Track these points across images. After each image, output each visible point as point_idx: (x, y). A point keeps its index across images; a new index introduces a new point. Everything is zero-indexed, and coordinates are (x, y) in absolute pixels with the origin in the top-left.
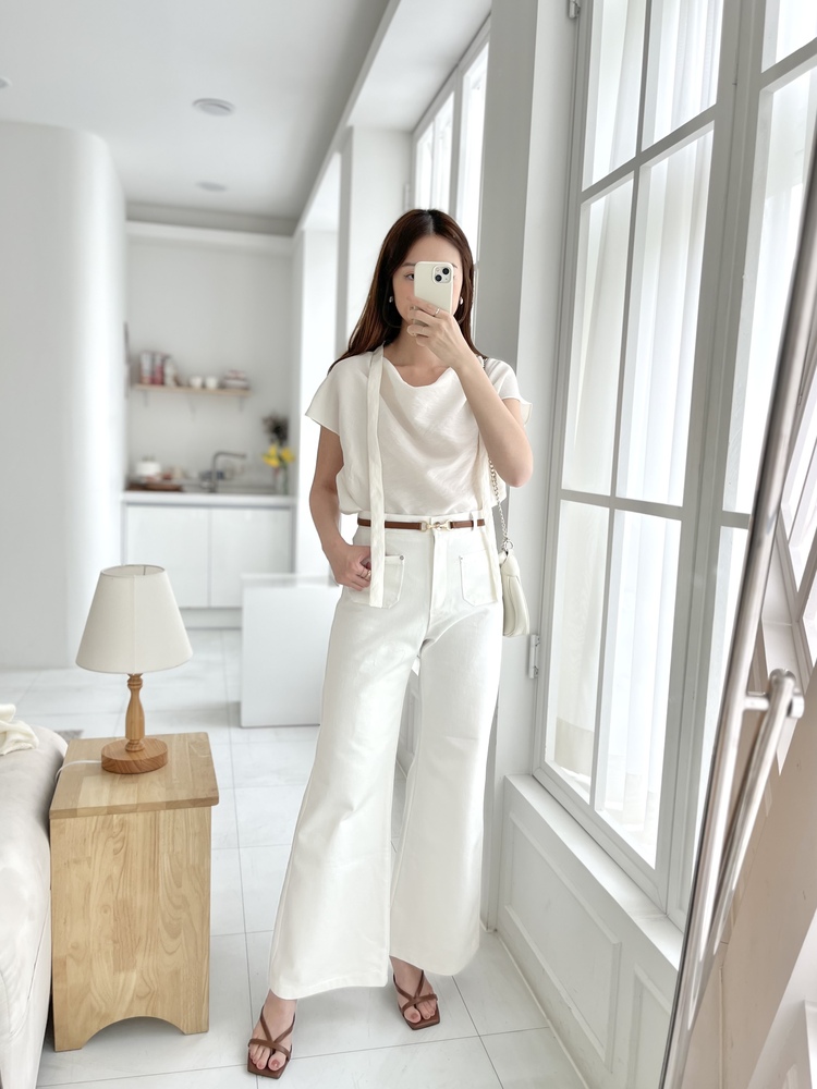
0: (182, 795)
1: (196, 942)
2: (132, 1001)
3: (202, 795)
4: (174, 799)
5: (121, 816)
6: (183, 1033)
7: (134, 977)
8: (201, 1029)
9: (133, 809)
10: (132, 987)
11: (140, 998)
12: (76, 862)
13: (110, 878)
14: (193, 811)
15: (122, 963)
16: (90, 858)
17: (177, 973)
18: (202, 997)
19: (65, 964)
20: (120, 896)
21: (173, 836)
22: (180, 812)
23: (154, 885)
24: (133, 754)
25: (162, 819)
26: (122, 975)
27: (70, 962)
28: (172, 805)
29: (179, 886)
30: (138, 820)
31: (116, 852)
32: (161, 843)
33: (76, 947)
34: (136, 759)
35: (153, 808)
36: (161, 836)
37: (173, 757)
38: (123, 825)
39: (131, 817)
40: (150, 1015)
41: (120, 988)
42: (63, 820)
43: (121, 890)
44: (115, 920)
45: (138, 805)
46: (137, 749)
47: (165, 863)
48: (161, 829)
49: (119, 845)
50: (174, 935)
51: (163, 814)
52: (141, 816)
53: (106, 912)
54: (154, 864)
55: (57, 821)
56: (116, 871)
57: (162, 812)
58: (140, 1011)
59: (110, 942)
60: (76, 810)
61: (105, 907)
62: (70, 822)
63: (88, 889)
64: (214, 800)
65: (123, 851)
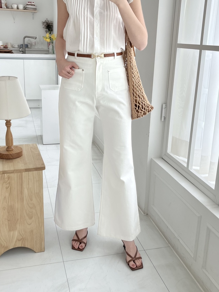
0: (31, 166)
1: (39, 220)
2: (16, 241)
3: (39, 166)
4: (28, 168)
5: (8, 174)
6: (35, 252)
7: (16, 233)
8: (42, 250)
9: (13, 172)
10: (16, 236)
11: (19, 240)
13: (5, 197)
14: (35, 172)
15: (12, 228)
17: (32, 231)
18: (42, 239)
20: (9, 204)
21: (28, 182)
22: (30, 173)
23: (22, 200)
24: (10, 152)
25: (24, 176)
26: (12, 232)
28: (27, 170)
29: (31, 200)
30: (14, 176)
31: (7, 188)
32: (24, 184)
34: (11, 153)
35: (20, 171)
36: (24, 182)
37: (25, 153)
38: (9, 178)
39: (12, 175)
40: (23, 246)
41: (11, 237)
43: (9, 202)
44: (8, 213)
45: (14, 170)
46: (11, 150)
47: (26, 192)
48: (24, 179)
49: (8, 185)
50: (31, 218)
51: (24, 174)
52: (16, 174)
54: (22, 193)
56: (7, 195)
57: (24, 173)
58: (19, 245)
59: (7, 221)
64: (44, 168)
65: (10, 187)
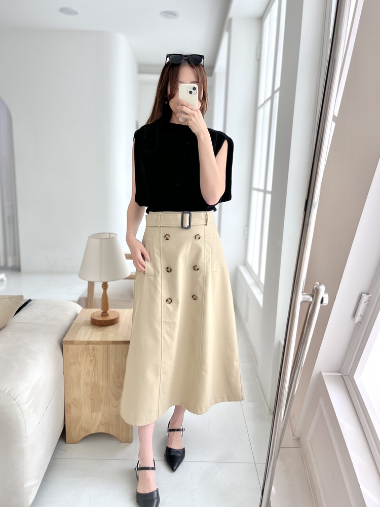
0: (120, 338)
2: (99, 425)
4: (116, 340)
5: (93, 345)
6: (121, 442)
7: (100, 415)
8: (130, 441)
9: (98, 343)
10: (99, 419)
11: (102, 424)
12: (74, 363)
13: (89, 372)
15: (94, 408)
16: (80, 363)
17: (118, 416)
18: (129, 427)
19: (70, 406)
20: (93, 380)
21: (116, 356)
22: (118, 346)
23: (108, 376)
24: (103, 317)
25: (111, 349)
26: (95, 414)
27: (72, 406)
28: (115, 343)
29: (119, 378)
30: (100, 347)
31: (91, 361)
32: (111, 359)
33: (75, 400)
35: (107, 343)
36: (110, 356)
38: (94, 349)
39: (97, 346)
40: (107, 432)
41: (94, 419)
42: (68, 345)
43: (93, 378)
44: (91, 390)
45: (100, 341)
47: (112, 367)
48: (111, 353)
49: (92, 358)
50: (117, 399)
52: (102, 346)
53: (87, 386)
54: (108, 368)
55: (66, 345)
56: (91, 369)
57: (111, 345)
58: (102, 430)
59: (89, 399)
60: (73, 341)
61: (87, 385)
62: (71, 346)
63: (79, 375)
65: (94, 361)
